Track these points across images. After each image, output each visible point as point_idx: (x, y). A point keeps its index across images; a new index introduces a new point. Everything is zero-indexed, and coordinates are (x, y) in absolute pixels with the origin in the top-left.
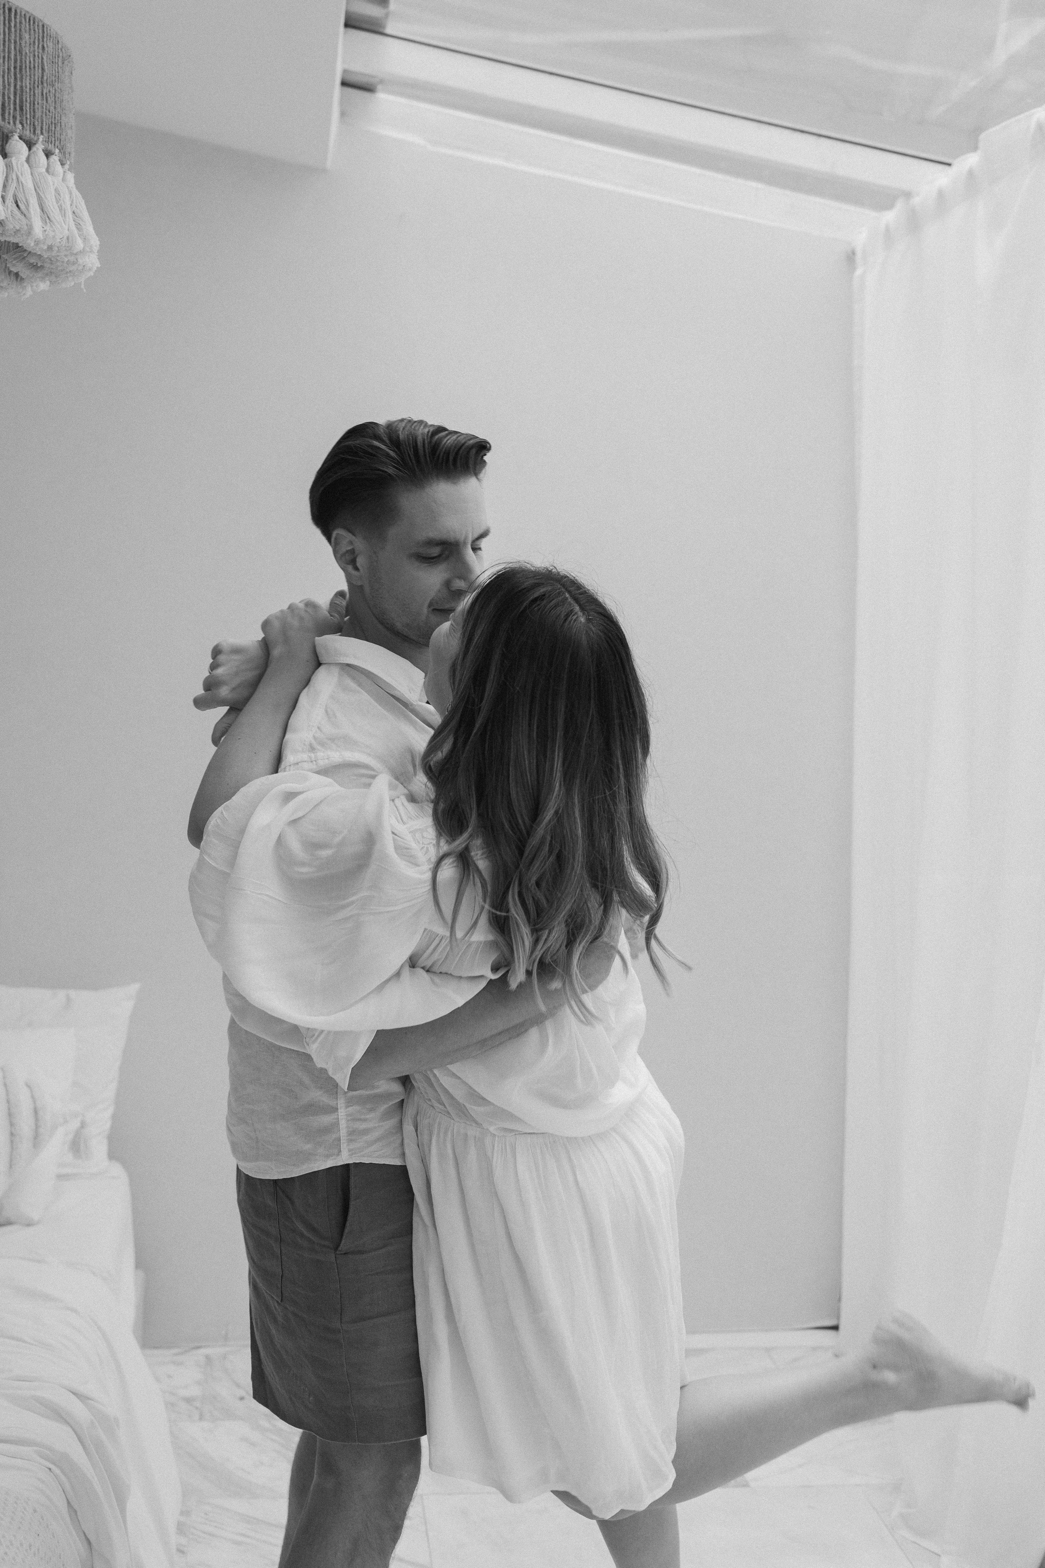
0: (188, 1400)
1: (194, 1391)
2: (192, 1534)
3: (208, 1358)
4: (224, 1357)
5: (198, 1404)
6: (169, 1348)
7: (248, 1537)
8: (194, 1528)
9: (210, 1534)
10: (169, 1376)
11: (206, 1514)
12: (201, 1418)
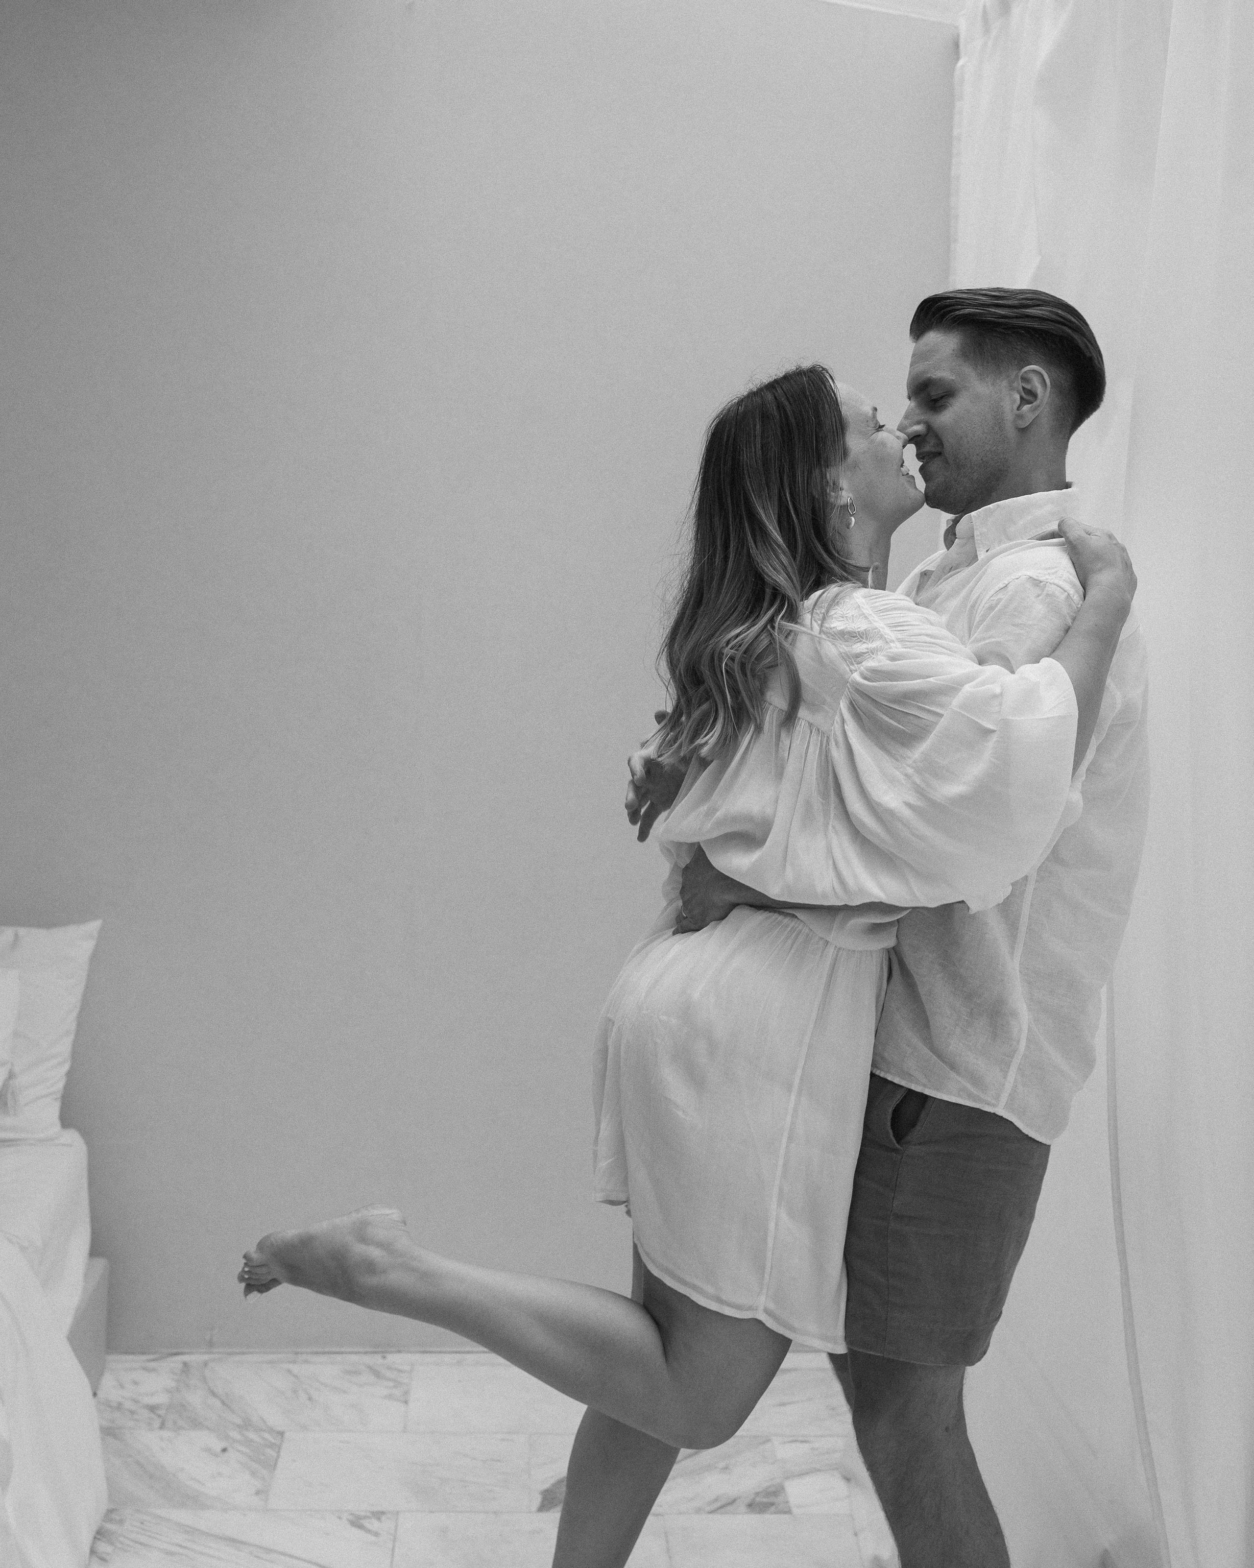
0: (152, 1409)
1: (161, 1399)
2: (122, 1543)
3: (185, 1364)
4: (206, 1364)
5: (162, 1412)
6: (143, 1353)
7: (185, 1548)
8: (125, 1537)
9: (141, 1544)
10: (136, 1383)
11: (142, 1523)
12: (162, 1426)
